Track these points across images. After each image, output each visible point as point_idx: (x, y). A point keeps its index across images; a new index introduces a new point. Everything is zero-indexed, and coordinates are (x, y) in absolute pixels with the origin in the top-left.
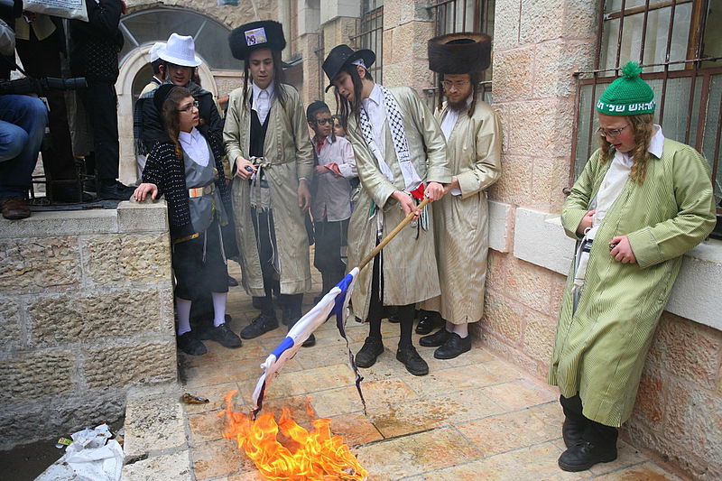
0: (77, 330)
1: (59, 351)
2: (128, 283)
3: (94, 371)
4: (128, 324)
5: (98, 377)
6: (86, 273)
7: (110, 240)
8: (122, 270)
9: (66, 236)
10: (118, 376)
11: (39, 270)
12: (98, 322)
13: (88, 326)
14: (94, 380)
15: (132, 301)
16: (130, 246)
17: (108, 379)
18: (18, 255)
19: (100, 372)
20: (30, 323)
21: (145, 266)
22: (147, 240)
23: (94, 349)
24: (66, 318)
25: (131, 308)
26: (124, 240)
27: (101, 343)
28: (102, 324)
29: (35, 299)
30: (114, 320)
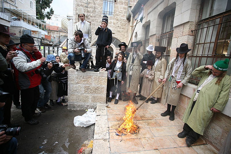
0: (91, 92)
1: (87, 95)
2: (100, 85)
4: (99, 92)
6: (93, 82)
7: (98, 77)
8: (99, 83)
9: (91, 76)
10: (96, 101)
11: (86, 81)
12: (94, 91)
13: (92, 91)
14: (92, 101)
16: (101, 78)
17: (94, 101)
18: (83, 78)
19: (93, 99)
20: (84, 90)
21: (103, 82)
22: (104, 78)
23: (93, 95)
24: (89, 90)
25: (100, 89)
29: (85, 86)
30: (97, 91)
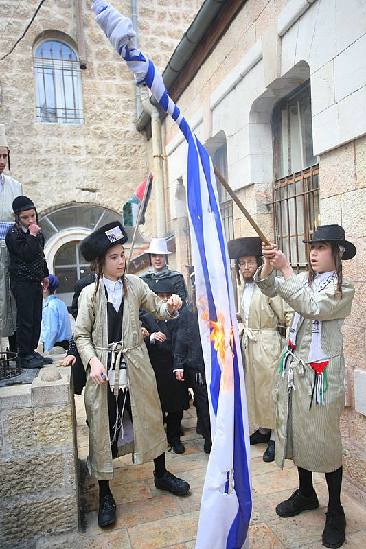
2: (39, 448)
3: (10, 525)
4: (38, 482)
5: (13, 530)
6: (6, 441)
7: (25, 413)
8: (35, 437)
10: (29, 528)
12: (14, 482)
13: (6, 486)
14: (10, 533)
15: (42, 462)
16: (40, 417)
17: (22, 531)
19: (15, 525)
21: (52, 432)
22: (54, 411)
23: (11, 506)
25: (41, 468)
26: (36, 412)
27: (17, 500)
28: (17, 483)
30: (27, 479)
